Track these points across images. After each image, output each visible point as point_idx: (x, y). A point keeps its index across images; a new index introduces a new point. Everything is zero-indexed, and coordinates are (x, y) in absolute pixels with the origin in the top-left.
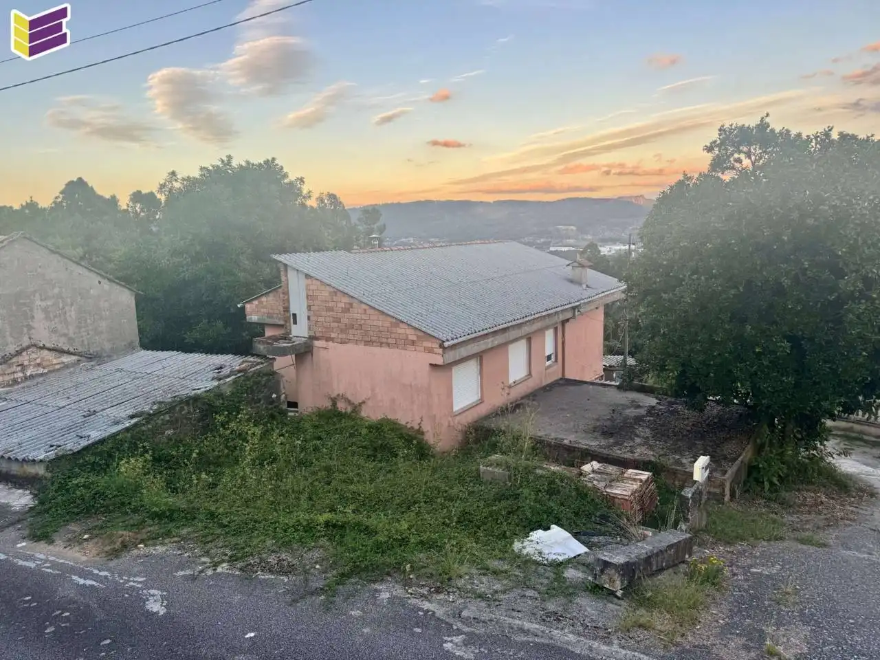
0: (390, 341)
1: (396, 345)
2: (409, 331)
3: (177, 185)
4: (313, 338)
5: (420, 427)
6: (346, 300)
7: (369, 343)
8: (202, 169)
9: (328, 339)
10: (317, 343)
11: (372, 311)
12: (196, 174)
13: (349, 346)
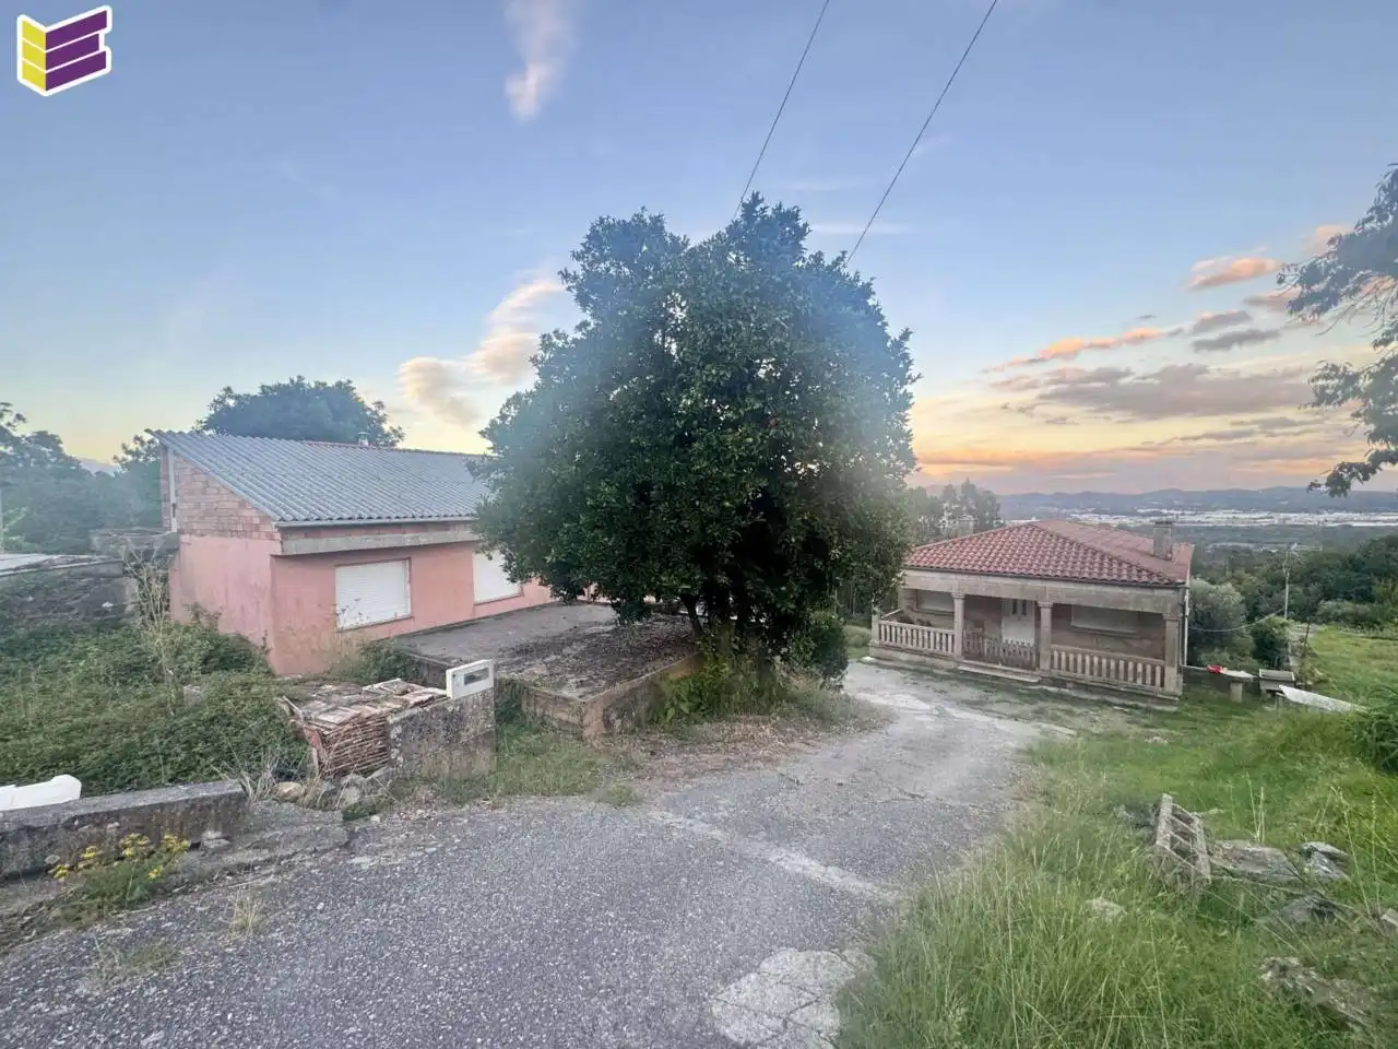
0: (240, 528)
1: (244, 534)
2: (253, 513)
3: (231, 402)
4: (181, 532)
5: (265, 643)
6: (203, 477)
7: (222, 532)
8: (263, 387)
9: (192, 532)
10: (185, 538)
11: (223, 491)
12: (256, 391)
13: (208, 538)
